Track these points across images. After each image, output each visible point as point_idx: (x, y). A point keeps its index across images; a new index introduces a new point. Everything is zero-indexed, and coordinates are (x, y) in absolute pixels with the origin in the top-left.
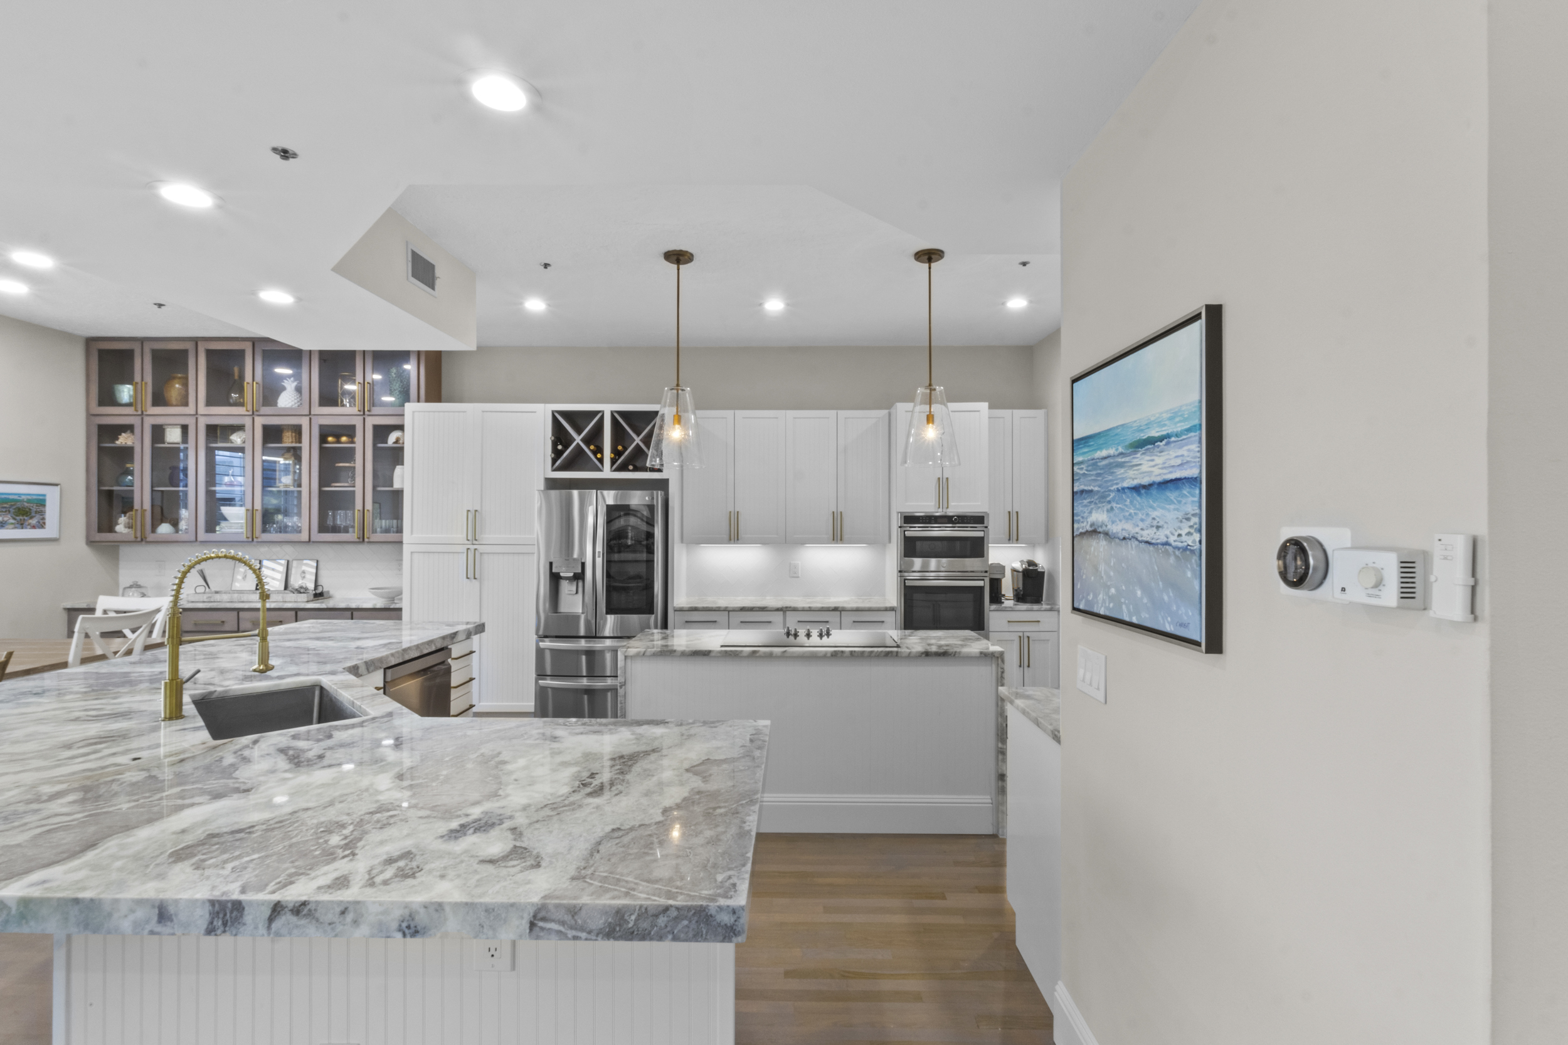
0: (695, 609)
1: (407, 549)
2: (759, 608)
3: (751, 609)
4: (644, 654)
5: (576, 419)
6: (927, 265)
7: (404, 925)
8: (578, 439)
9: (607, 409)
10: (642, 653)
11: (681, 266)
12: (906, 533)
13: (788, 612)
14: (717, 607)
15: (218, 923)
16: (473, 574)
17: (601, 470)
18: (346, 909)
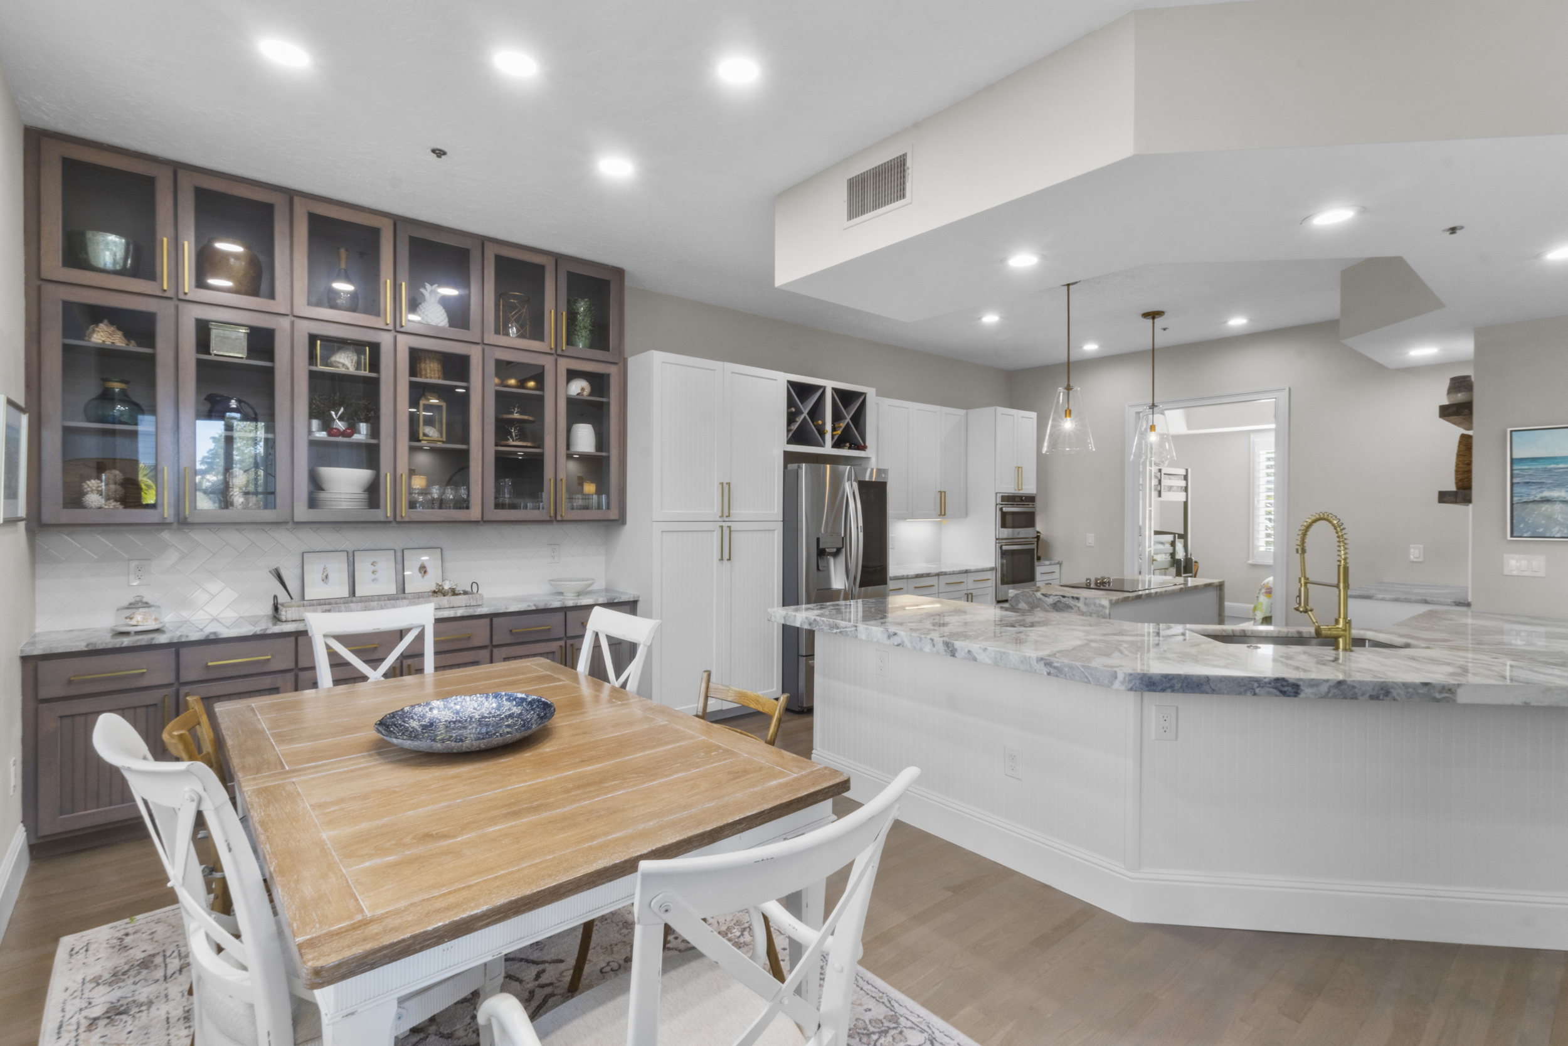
1: (657, 527)
8: (804, 412)
9: (829, 385)
12: (1002, 509)
16: (726, 555)
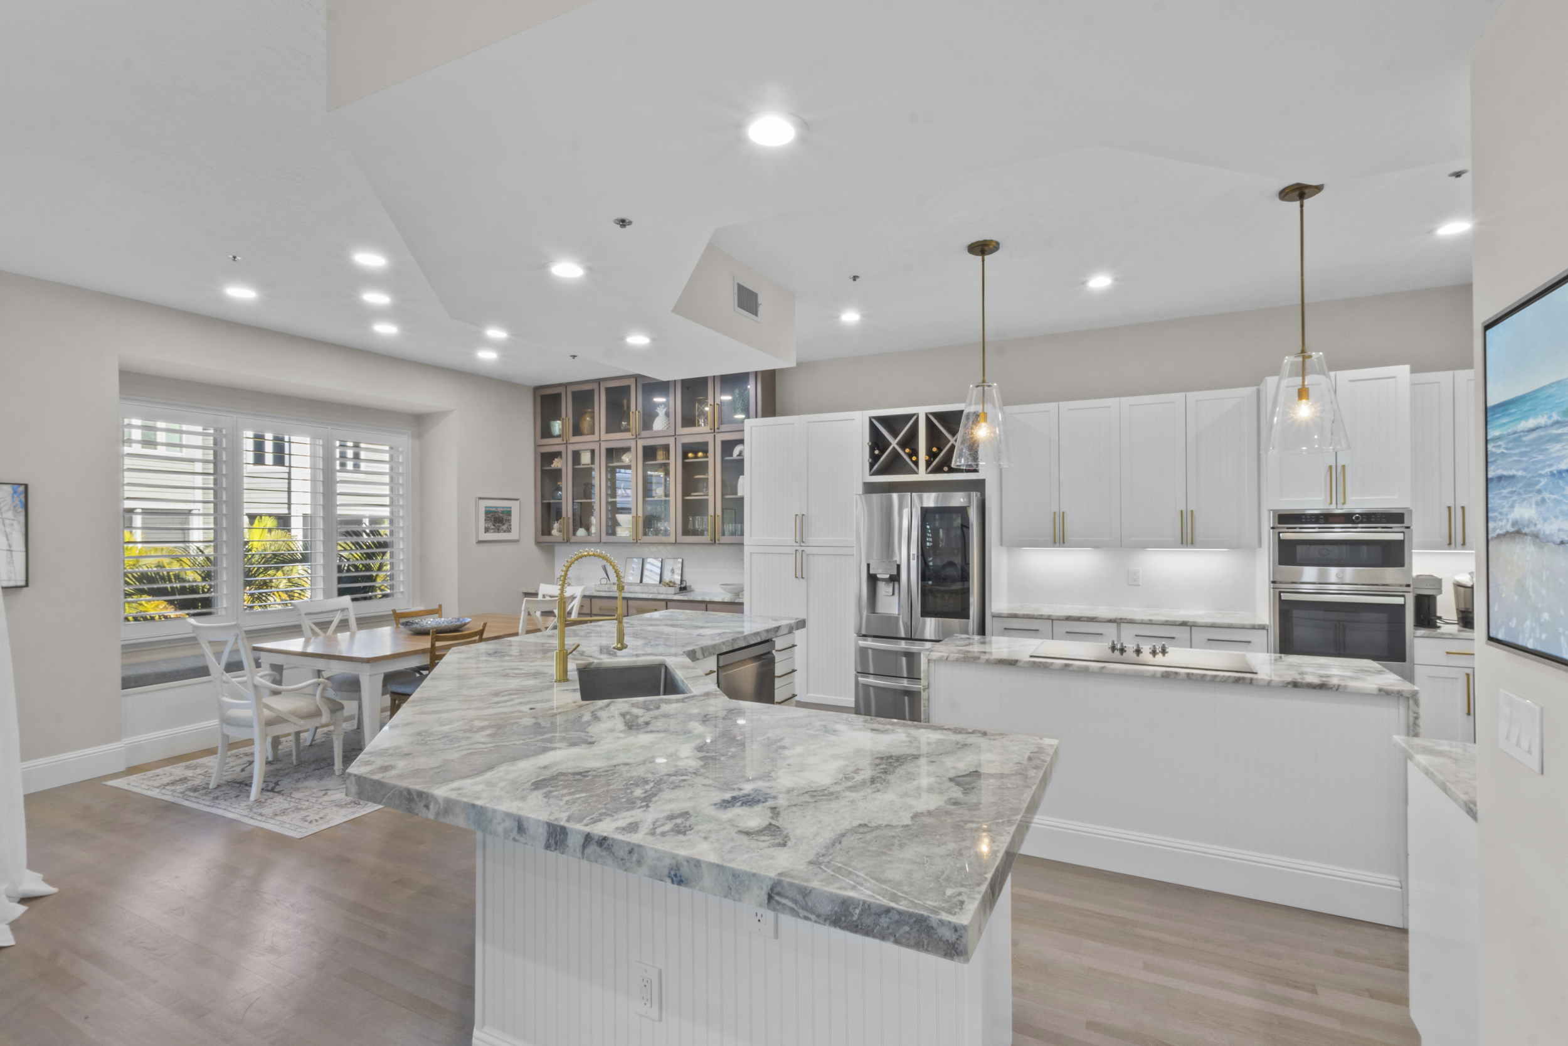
0: (1015, 616)
1: (747, 550)
2: (1087, 618)
3: (1079, 619)
4: (947, 659)
5: (890, 421)
6: (1298, 203)
7: (673, 873)
8: (894, 443)
9: (922, 411)
10: (945, 658)
11: (986, 257)
12: (1281, 535)
13: (1122, 624)
14: (1039, 615)
15: (552, 842)
16: (801, 573)
17: (915, 473)
18: (632, 849)
